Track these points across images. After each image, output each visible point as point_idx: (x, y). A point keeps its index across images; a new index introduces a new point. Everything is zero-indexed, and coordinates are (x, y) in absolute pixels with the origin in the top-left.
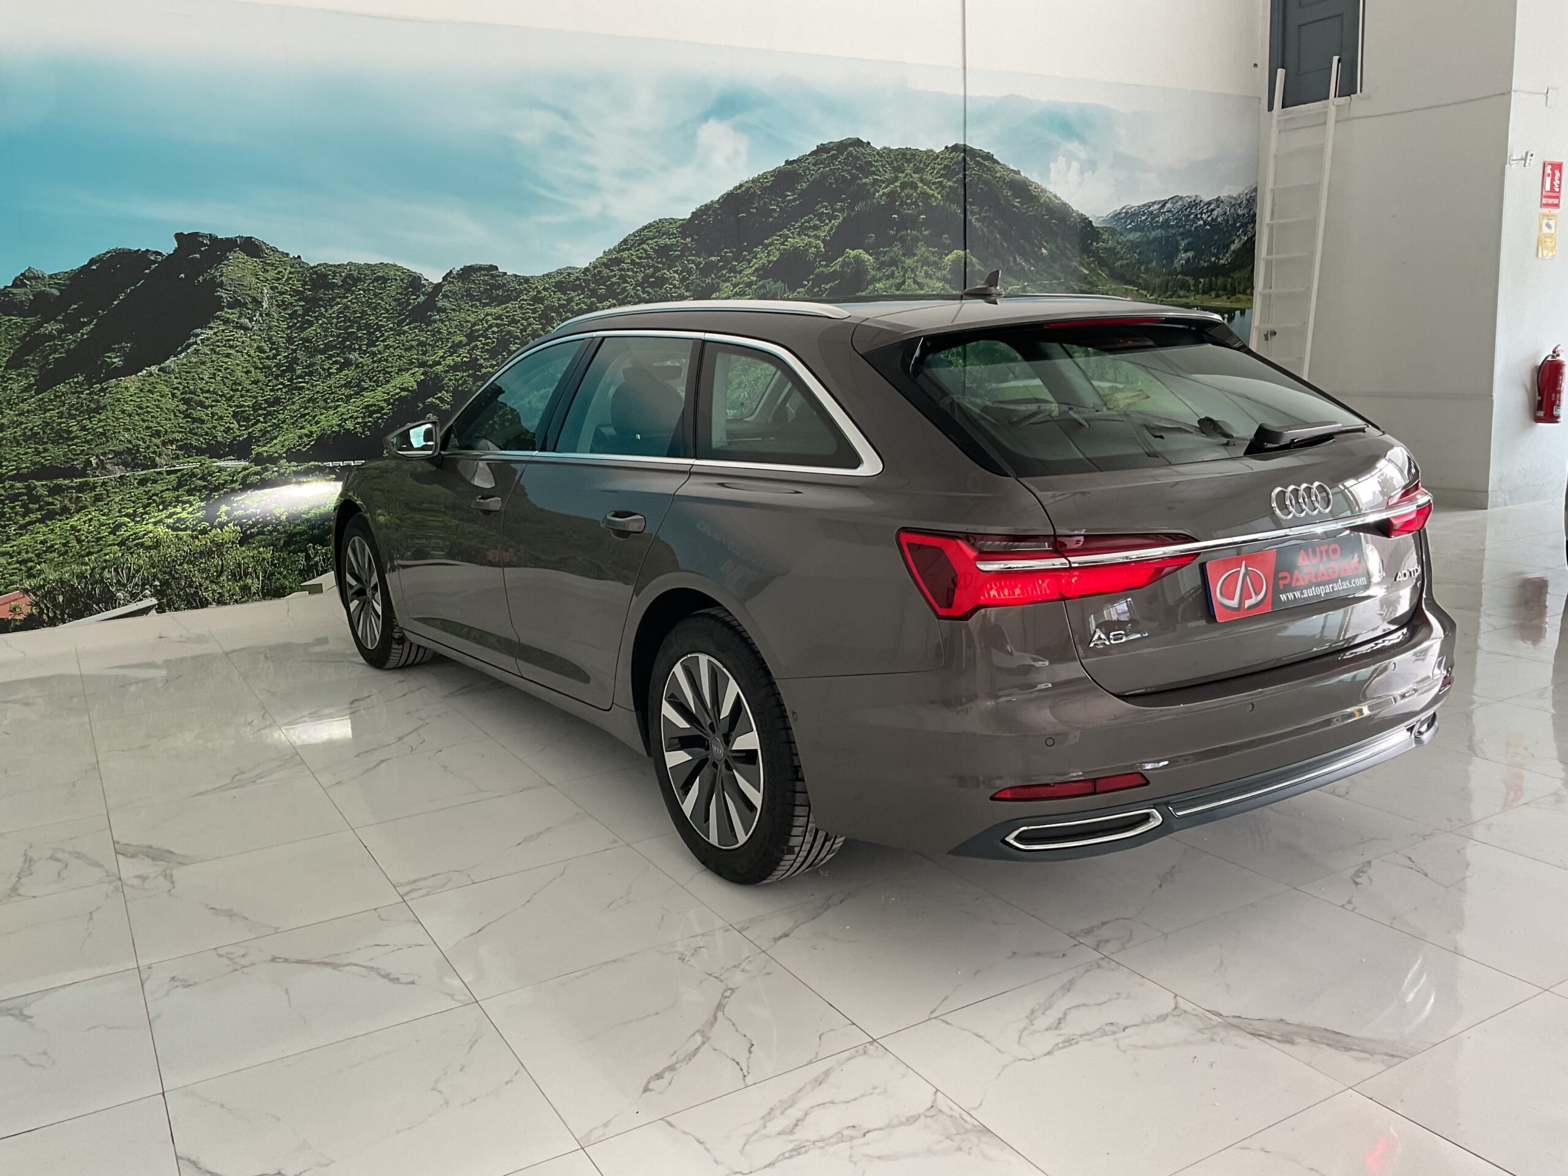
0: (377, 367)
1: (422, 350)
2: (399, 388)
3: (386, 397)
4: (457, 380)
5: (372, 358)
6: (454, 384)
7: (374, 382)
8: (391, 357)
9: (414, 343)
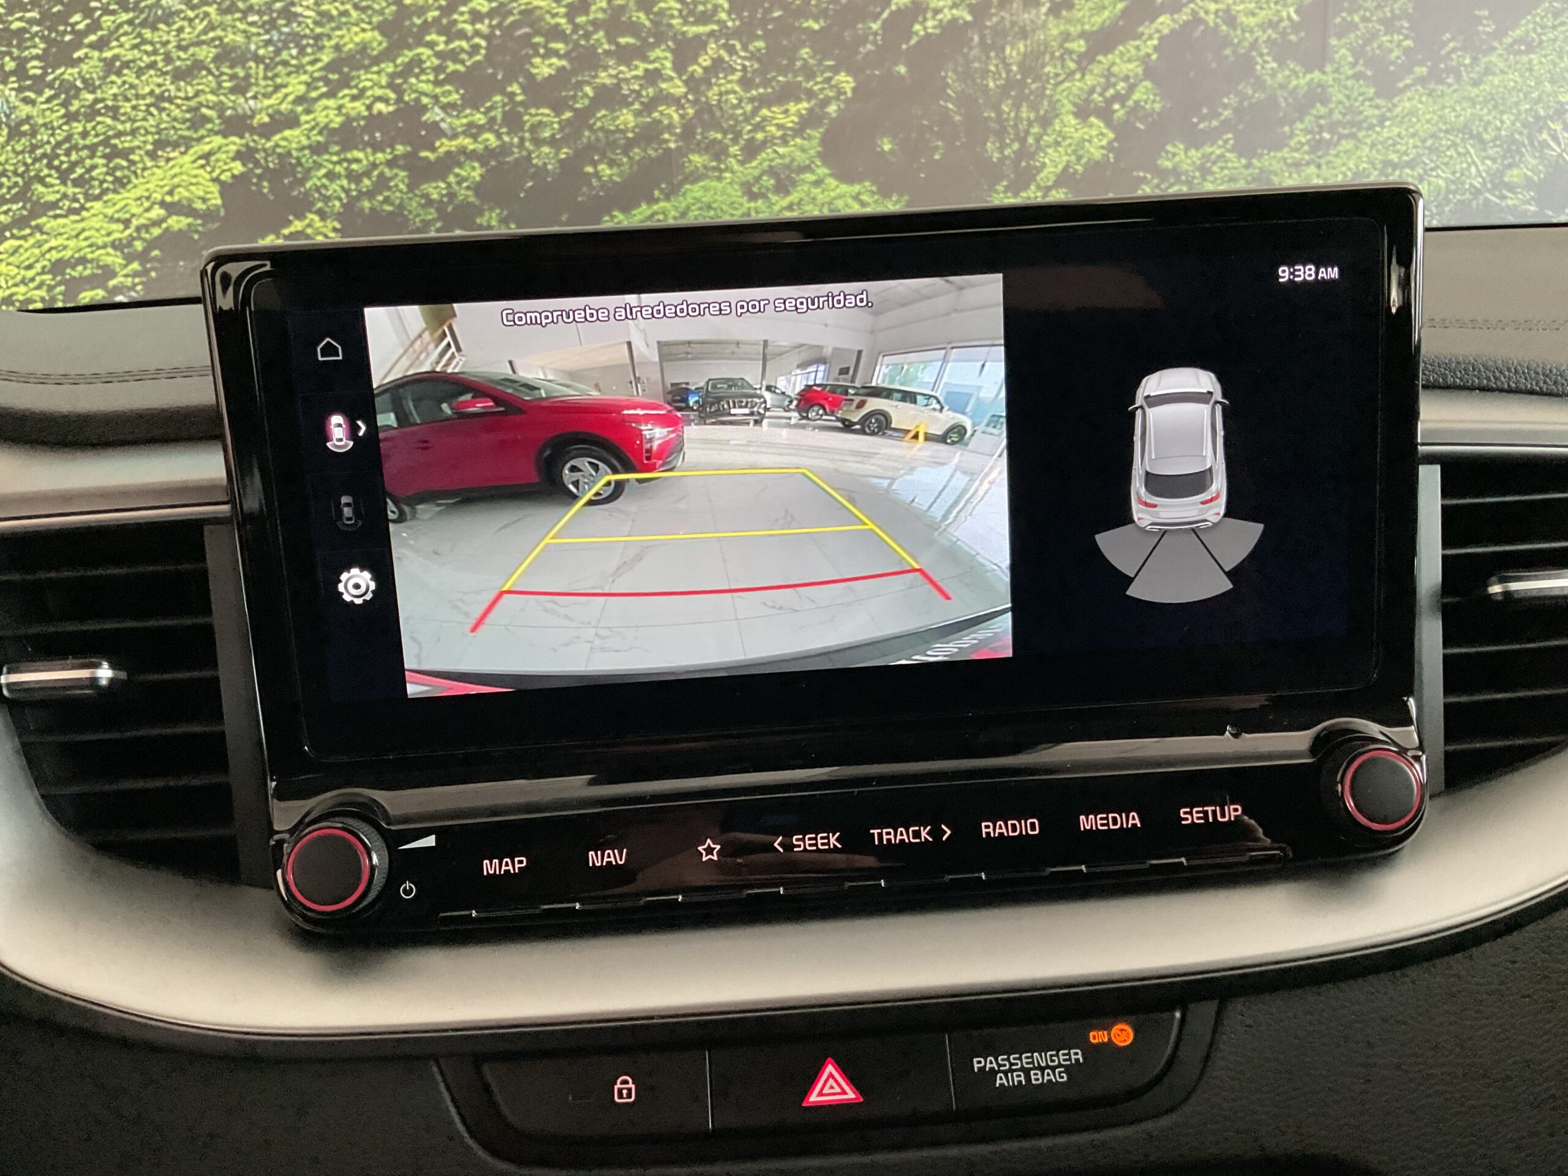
0: (85, 134)
1: (233, 77)
2: (162, 204)
3: (119, 233)
4: (351, 176)
5: (65, 104)
6: (347, 191)
7: (76, 183)
8: (127, 100)
9: (206, 53)
